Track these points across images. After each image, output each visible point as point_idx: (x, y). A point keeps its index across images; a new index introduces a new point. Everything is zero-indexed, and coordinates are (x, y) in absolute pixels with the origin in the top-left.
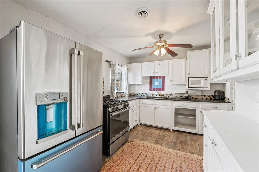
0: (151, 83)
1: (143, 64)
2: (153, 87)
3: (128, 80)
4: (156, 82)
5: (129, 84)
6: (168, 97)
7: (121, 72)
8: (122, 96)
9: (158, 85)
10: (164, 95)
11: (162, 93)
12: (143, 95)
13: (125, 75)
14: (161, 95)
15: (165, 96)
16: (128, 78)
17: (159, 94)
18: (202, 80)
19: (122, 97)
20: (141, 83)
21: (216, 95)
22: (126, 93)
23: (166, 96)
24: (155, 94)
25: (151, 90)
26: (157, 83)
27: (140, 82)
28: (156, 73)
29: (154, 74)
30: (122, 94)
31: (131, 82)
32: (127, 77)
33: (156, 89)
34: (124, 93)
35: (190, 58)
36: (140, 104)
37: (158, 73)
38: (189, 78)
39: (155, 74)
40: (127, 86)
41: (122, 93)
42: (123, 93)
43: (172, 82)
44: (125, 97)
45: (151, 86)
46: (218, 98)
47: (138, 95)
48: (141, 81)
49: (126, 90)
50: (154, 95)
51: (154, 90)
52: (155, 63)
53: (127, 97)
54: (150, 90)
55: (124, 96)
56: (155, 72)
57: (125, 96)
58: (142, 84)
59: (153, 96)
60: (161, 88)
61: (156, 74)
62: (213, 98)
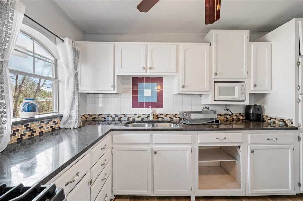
0: (135, 92)
1: (119, 45)
2: (139, 101)
3: (76, 80)
4: (145, 90)
5: (80, 92)
6: (170, 119)
7: (56, 60)
8: (56, 126)
9: (150, 95)
10: (162, 116)
11: (158, 111)
12: (117, 118)
13: (67, 66)
14: (156, 116)
15: (164, 117)
16: (76, 75)
17: (154, 114)
18: (236, 86)
19: (56, 132)
20: (114, 90)
21: (251, 112)
22: (70, 116)
23: (167, 118)
24: (143, 115)
25: (134, 106)
26: (148, 93)
27: (112, 89)
28: (151, 68)
29: (146, 72)
30: (57, 120)
31: (84, 88)
32: (73, 74)
33: (147, 105)
34: (64, 119)
35: (217, 42)
36: (115, 146)
37: (154, 68)
38: (215, 82)
39: (149, 71)
40: (74, 99)
41: (55, 117)
42: (61, 117)
43: (184, 89)
44: (66, 131)
45: (135, 98)
46: (254, 119)
47: (106, 117)
48: (114, 86)
49: (71, 108)
50: (142, 117)
51: (141, 105)
52: (147, 46)
53: (74, 129)
54: (132, 108)
55: (62, 126)
56: (148, 66)
57: (66, 126)
58: (115, 92)
59: (140, 119)
60: (156, 101)
61: (151, 71)
62: (241, 118)
